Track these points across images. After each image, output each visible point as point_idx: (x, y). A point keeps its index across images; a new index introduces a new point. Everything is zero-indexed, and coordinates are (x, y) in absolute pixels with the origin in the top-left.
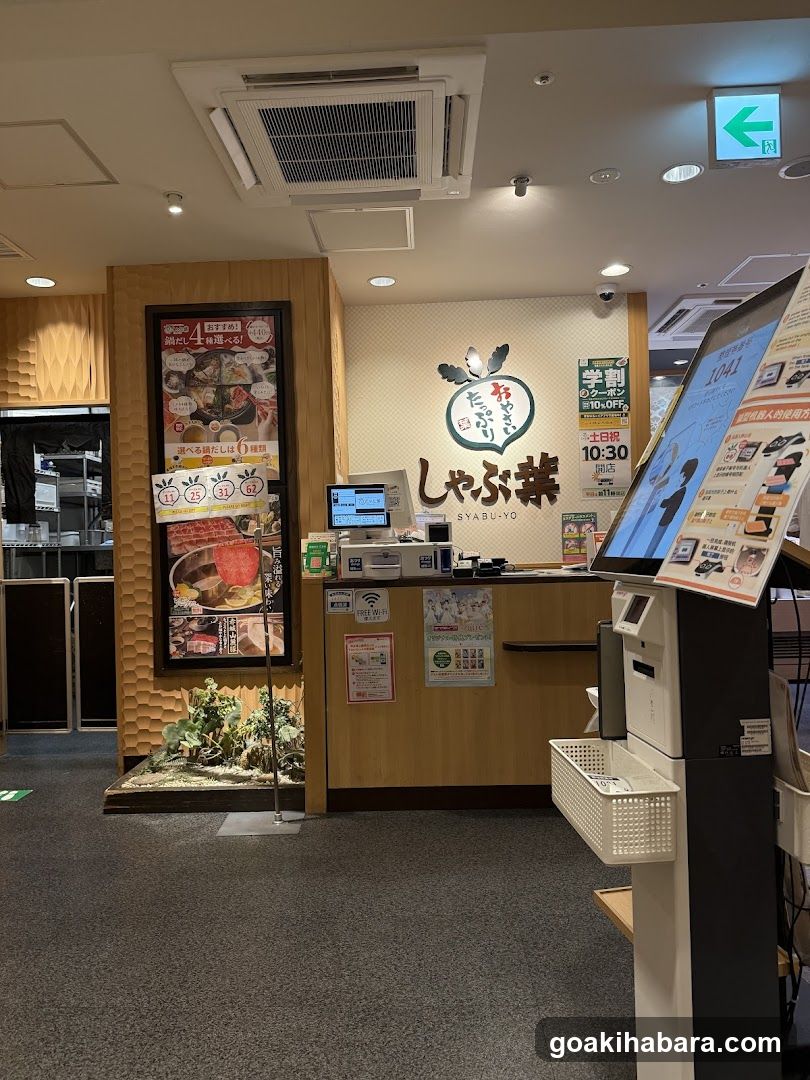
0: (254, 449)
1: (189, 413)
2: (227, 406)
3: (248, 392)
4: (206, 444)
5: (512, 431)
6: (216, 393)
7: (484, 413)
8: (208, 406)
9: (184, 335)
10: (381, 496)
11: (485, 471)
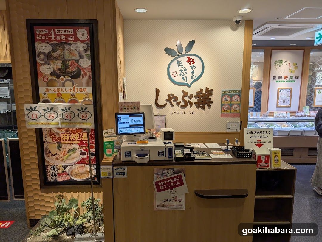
0: (81, 90)
1: (49, 73)
2: (68, 70)
3: (78, 63)
4: (58, 88)
5: (194, 78)
6: (62, 63)
7: (183, 70)
8: (59, 69)
9: (45, 34)
10: (141, 118)
11: (183, 94)
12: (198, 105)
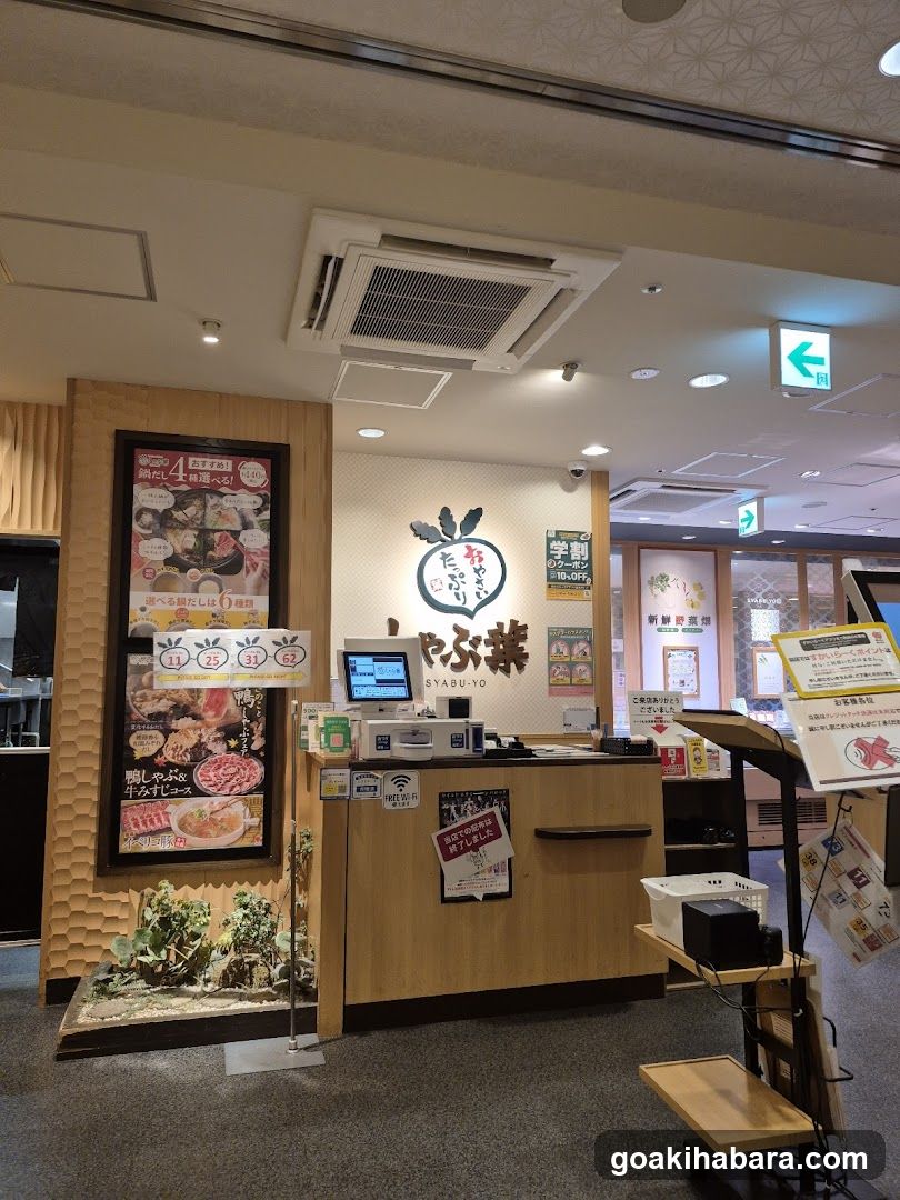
0: (240, 603)
1: (162, 558)
2: (210, 553)
3: (236, 539)
4: (181, 595)
5: (484, 596)
6: (197, 537)
7: (457, 575)
8: (187, 551)
9: (161, 468)
10: (400, 666)
11: (455, 636)
12: (493, 664)
